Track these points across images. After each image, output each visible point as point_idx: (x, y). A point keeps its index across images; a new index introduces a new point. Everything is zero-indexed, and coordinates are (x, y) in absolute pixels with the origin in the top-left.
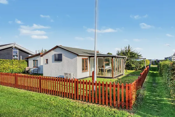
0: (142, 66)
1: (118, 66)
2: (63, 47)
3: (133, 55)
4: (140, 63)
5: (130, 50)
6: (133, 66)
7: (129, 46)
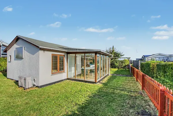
0: (124, 65)
1: (103, 65)
2: (23, 37)
3: (117, 55)
4: (122, 62)
5: (114, 51)
6: (117, 65)
7: (113, 47)
